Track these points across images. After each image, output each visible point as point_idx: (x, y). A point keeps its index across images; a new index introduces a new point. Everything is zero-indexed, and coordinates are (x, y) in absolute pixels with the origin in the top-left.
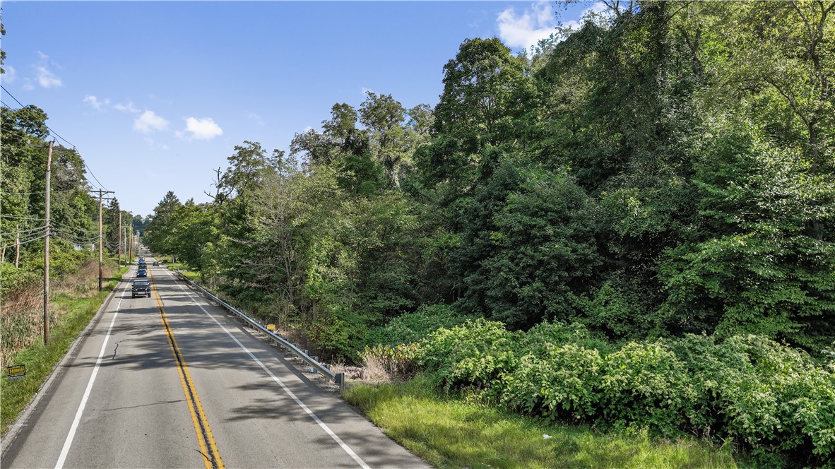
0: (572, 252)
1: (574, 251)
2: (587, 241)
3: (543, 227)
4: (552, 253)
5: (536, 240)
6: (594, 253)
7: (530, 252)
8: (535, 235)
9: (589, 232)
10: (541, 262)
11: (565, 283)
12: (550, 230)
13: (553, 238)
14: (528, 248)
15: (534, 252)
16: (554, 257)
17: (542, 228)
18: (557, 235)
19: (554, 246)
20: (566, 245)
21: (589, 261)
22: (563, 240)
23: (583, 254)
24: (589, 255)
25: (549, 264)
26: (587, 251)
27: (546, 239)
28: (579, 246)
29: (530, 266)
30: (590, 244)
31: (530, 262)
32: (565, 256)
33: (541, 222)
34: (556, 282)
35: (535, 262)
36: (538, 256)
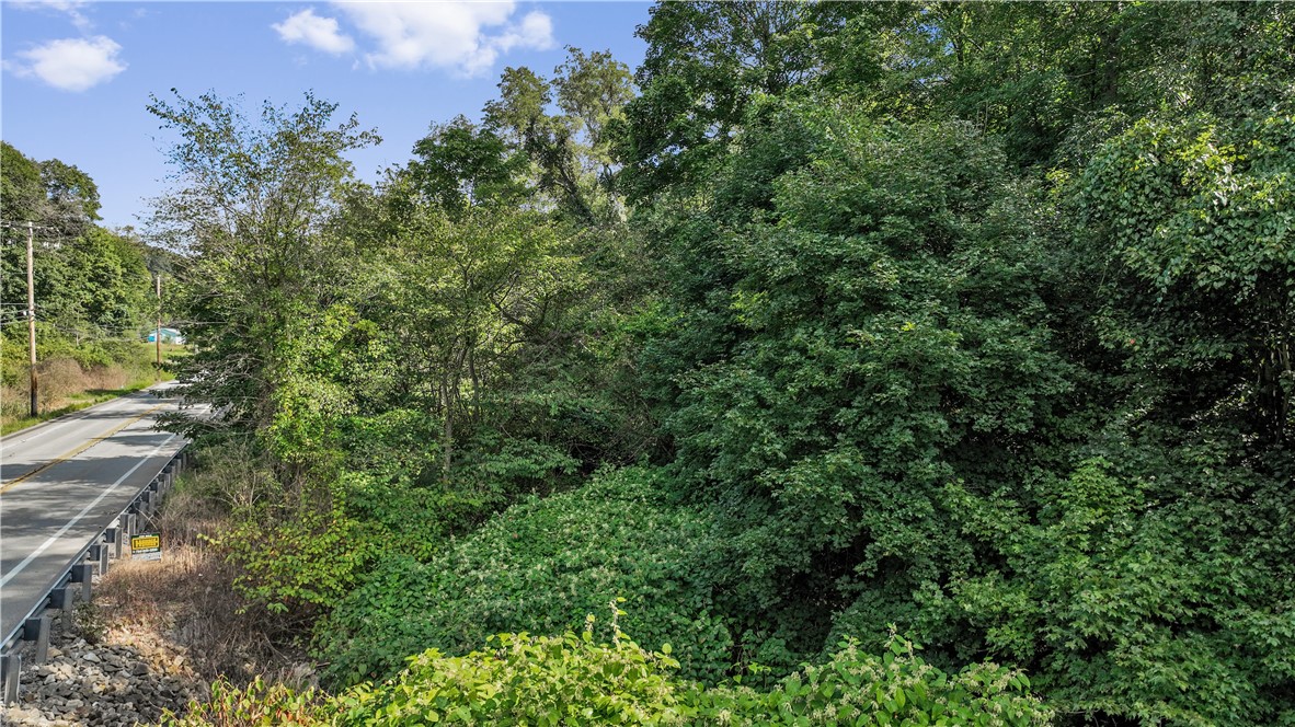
0: (965, 345)
1: (971, 343)
2: (1014, 309)
3: (865, 264)
4: (894, 351)
5: (842, 307)
6: (1040, 350)
7: (821, 346)
8: (838, 291)
9: (1022, 278)
10: (855, 381)
11: (935, 451)
12: (887, 273)
13: (897, 300)
14: (819, 332)
15: (837, 346)
16: (901, 364)
17: (861, 267)
18: (912, 290)
19: (901, 324)
20: (943, 323)
21: (1023, 380)
22: (932, 304)
23: (1004, 356)
24: (1023, 359)
25: (881, 388)
26: (1017, 343)
27: (875, 301)
28: (988, 327)
29: (820, 391)
30: (1026, 319)
31: (820, 379)
32: (940, 360)
33: (859, 246)
34: (905, 449)
35: (835, 379)
36: (848, 362)
